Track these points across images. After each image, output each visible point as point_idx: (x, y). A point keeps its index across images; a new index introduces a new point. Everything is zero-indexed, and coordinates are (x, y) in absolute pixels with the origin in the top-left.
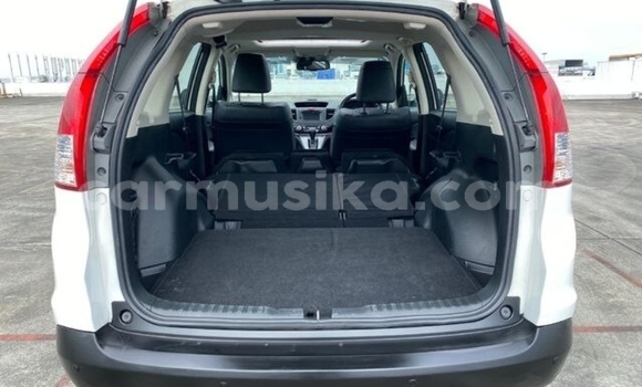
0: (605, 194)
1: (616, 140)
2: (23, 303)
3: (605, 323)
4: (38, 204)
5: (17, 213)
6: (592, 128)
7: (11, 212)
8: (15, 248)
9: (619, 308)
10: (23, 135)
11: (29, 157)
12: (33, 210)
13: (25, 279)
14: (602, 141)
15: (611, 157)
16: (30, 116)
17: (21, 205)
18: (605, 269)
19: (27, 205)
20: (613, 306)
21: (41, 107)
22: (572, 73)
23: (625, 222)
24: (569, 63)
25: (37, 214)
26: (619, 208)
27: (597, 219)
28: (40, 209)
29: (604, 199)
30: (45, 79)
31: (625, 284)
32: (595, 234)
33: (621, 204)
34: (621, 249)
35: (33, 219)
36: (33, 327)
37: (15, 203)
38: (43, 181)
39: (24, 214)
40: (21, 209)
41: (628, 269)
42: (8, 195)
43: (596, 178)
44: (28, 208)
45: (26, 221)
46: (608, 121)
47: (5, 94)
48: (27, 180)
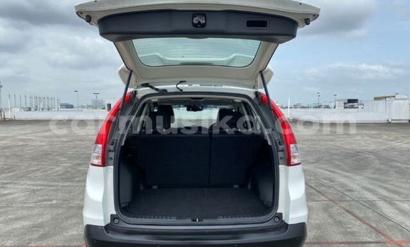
0: (358, 177)
1: (372, 147)
2: (41, 232)
3: (344, 240)
4: (39, 182)
5: (28, 187)
6: (359, 140)
7: (24, 187)
8: (31, 205)
9: (352, 233)
10: (20, 143)
11: (27, 156)
12: (37, 185)
13: (40, 220)
14: (364, 148)
15: (367, 158)
16: (23, 132)
17: (29, 183)
18: (349, 215)
19: (32, 183)
20: (350, 233)
21: (28, 126)
22: (352, 107)
23: (365, 192)
24: (350, 101)
25: (39, 188)
26: (365, 185)
27: (351, 191)
28: (40, 185)
29: (357, 180)
30: (30, 109)
31: (358, 223)
32: (348, 199)
33: (366, 183)
34: (360, 206)
35: (38, 190)
36: (50, 242)
37: (26, 182)
38: (39, 170)
39: (32, 187)
40: (29, 185)
41: (361, 216)
42: (20, 177)
43: (355, 169)
44: (33, 185)
45: (34, 191)
46: (371, 136)
47: (5, 118)
48: (29, 169)
